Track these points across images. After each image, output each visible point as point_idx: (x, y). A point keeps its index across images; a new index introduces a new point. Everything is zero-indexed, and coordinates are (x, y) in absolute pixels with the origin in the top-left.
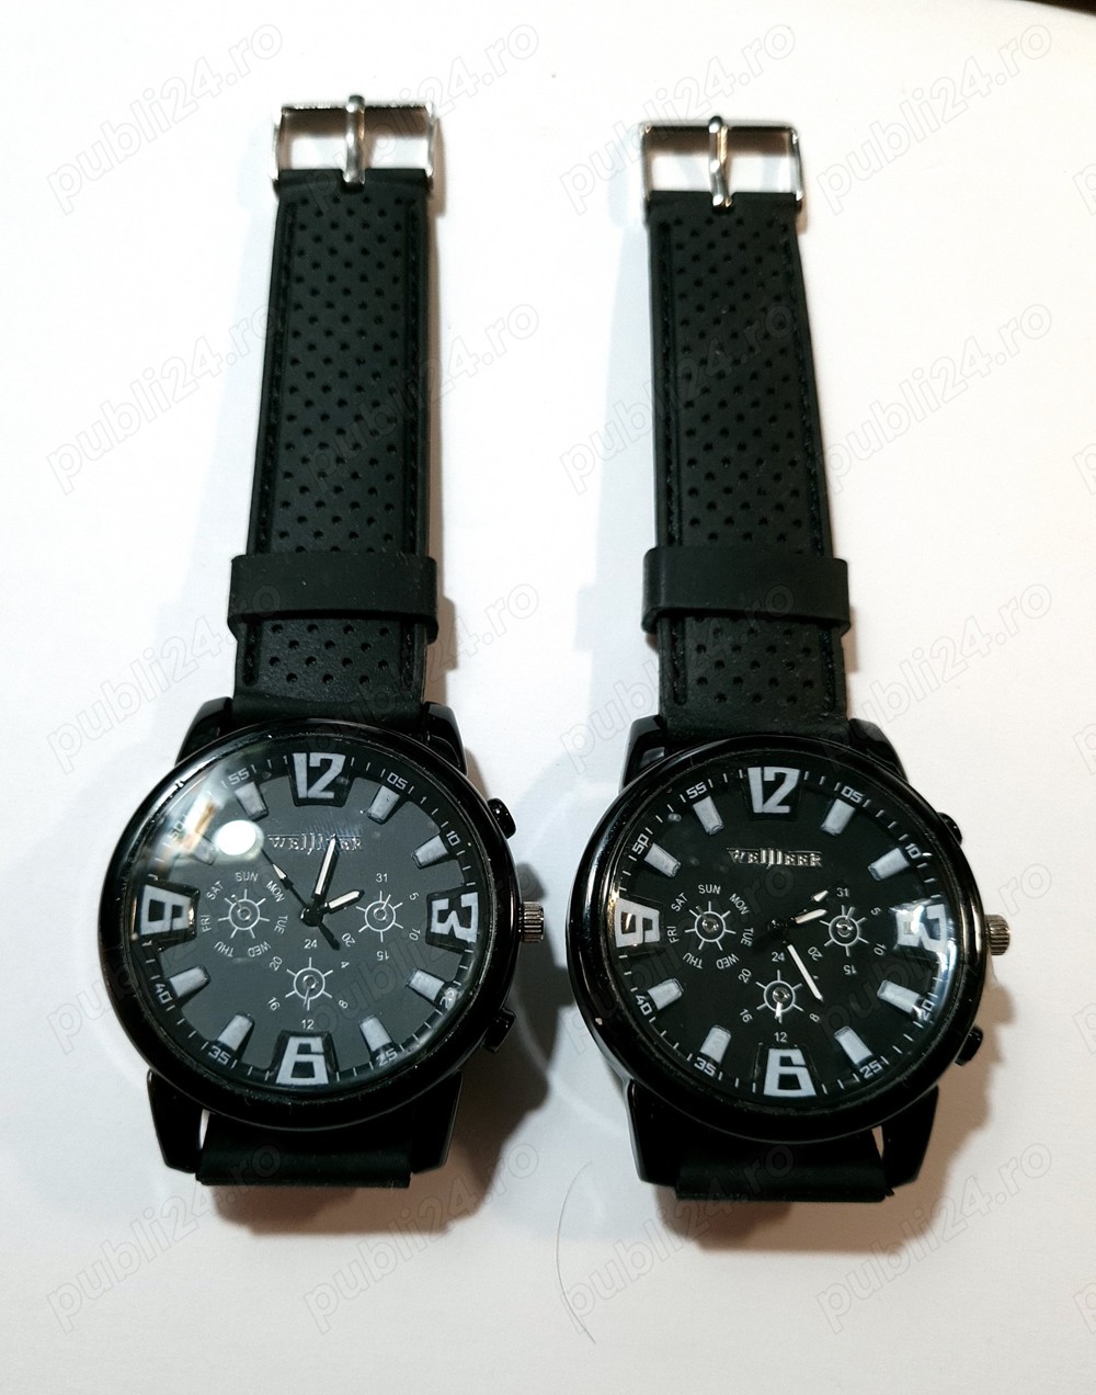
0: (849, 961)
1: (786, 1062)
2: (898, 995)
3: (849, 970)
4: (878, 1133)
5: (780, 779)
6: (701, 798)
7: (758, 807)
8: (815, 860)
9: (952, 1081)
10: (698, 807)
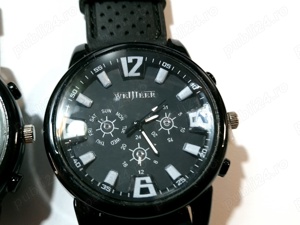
0: (169, 136)
1: (143, 182)
2: (192, 149)
3: (170, 140)
4: (189, 208)
5: (135, 61)
6: (100, 72)
7: (126, 74)
8: (152, 94)
9: (217, 183)
10: (99, 76)
